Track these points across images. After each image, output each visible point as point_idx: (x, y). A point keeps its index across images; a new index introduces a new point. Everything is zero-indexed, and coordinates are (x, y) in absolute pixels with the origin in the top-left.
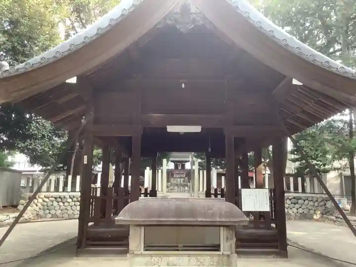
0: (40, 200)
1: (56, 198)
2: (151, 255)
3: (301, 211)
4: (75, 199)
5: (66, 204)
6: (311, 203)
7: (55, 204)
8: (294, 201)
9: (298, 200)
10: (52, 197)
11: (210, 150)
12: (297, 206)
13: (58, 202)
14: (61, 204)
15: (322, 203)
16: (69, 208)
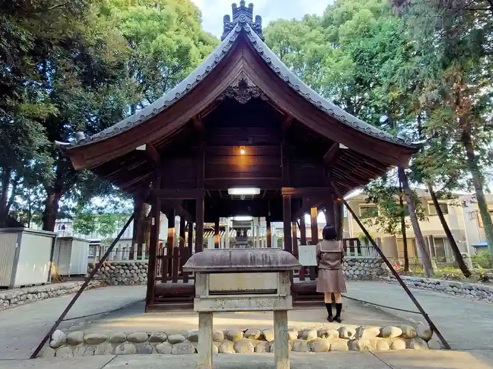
0: (108, 268)
1: (122, 266)
2: (216, 299)
3: (357, 272)
4: (141, 267)
5: (133, 271)
6: (367, 265)
7: (122, 271)
8: (350, 263)
9: (354, 262)
10: (118, 265)
11: (269, 214)
12: (354, 268)
13: (124, 270)
14: (128, 271)
15: (378, 265)
16: (135, 275)
